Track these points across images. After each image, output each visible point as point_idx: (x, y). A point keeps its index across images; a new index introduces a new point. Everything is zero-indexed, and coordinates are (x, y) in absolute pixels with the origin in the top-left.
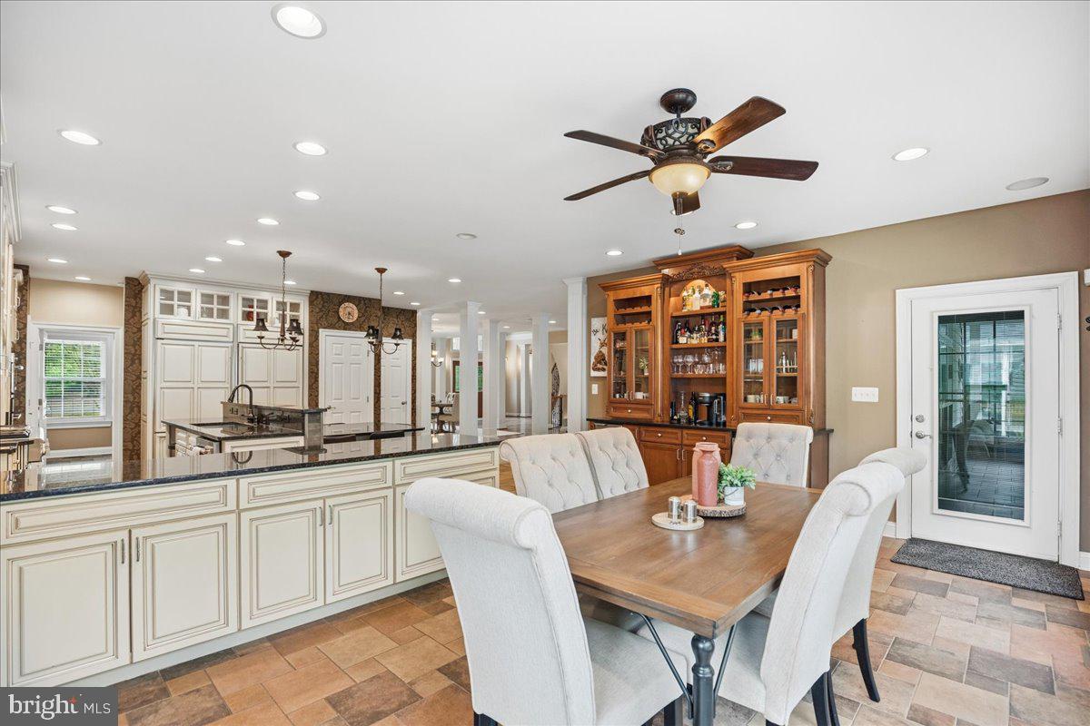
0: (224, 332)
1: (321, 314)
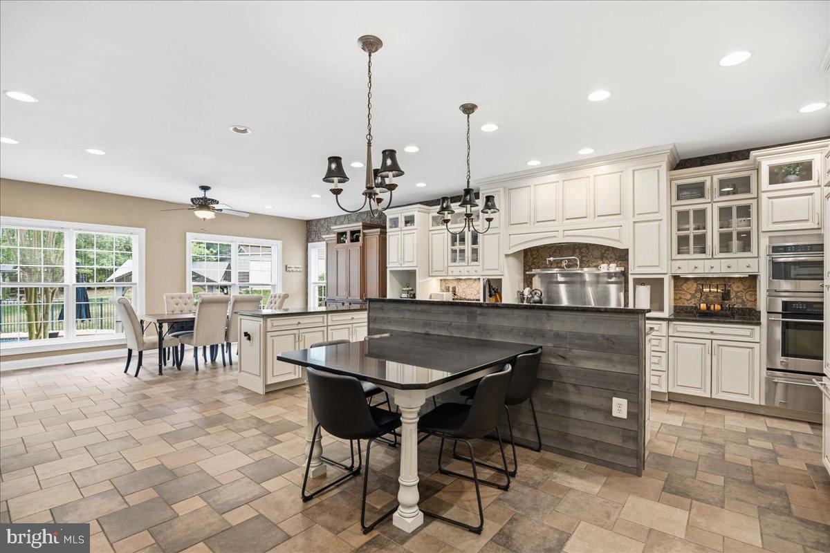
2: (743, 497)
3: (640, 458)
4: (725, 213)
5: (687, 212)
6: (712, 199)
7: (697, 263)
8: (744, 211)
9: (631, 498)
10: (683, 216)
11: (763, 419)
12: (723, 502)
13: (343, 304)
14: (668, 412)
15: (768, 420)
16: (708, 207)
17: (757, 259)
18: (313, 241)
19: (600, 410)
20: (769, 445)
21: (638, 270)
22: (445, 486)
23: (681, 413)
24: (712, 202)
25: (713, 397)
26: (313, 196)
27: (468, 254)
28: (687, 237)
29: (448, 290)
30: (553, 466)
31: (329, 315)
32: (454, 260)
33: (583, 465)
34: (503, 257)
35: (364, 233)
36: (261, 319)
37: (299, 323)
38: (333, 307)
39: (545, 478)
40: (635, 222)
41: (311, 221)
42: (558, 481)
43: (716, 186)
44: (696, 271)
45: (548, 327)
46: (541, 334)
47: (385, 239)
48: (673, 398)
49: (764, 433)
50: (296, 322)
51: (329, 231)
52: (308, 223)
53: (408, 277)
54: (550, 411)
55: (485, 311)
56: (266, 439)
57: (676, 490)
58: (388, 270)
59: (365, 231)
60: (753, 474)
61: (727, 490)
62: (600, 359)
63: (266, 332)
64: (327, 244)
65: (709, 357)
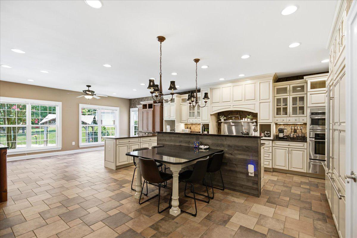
2: (295, 204)
3: (259, 191)
4: (294, 99)
5: (280, 99)
6: (290, 94)
7: (284, 118)
8: (302, 99)
9: (255, 204)
10: (279, 100)
11: (308, 178)
12: (288, 206)
13: (145, 134)
14: (272, 175)
15: (310, 178)
16: (288, 97)
17: (306, 117)
18: (132, 108)
19: (244, 173)
20: (308, 187)
21: (261, 121)
22: (188, 201)
23: (277, 176)
24: (290, 95)
25: (290, 170)
26: (133, 90)
27: (196, 113)
28: (280, 108)
29: (188, 128)
30: (227, 194)
31: (141, 138)
32: (190, 116)
33: (239, 193)
34: (209, 115)
35: (154, 105)
36: (115, 140)
37: (129, 141)
38: (141, 135)
39: (224, 198)
40: (260, 103)
41: (132, 99)
42: (229, 199)
43: (291, 89)
44: (284, 121)
45: (225, 143)
46: (223, 145)
47: (162, 108)
48: (275, 170)
49: (308, 183)
50: (128, 141)
51: (139, 104)
52: (130, 100)
53: (172, 123)
54: (226, 174)
55: (202, 137)
56: (119, 186)
57: (271, 202)
58: (164, 120)
59: (154, 104)
60: (300, 197)
61: (290, 202)
62: (244, 155)
63: (116, 145)
64: (139, 109)
65: (288, 154)
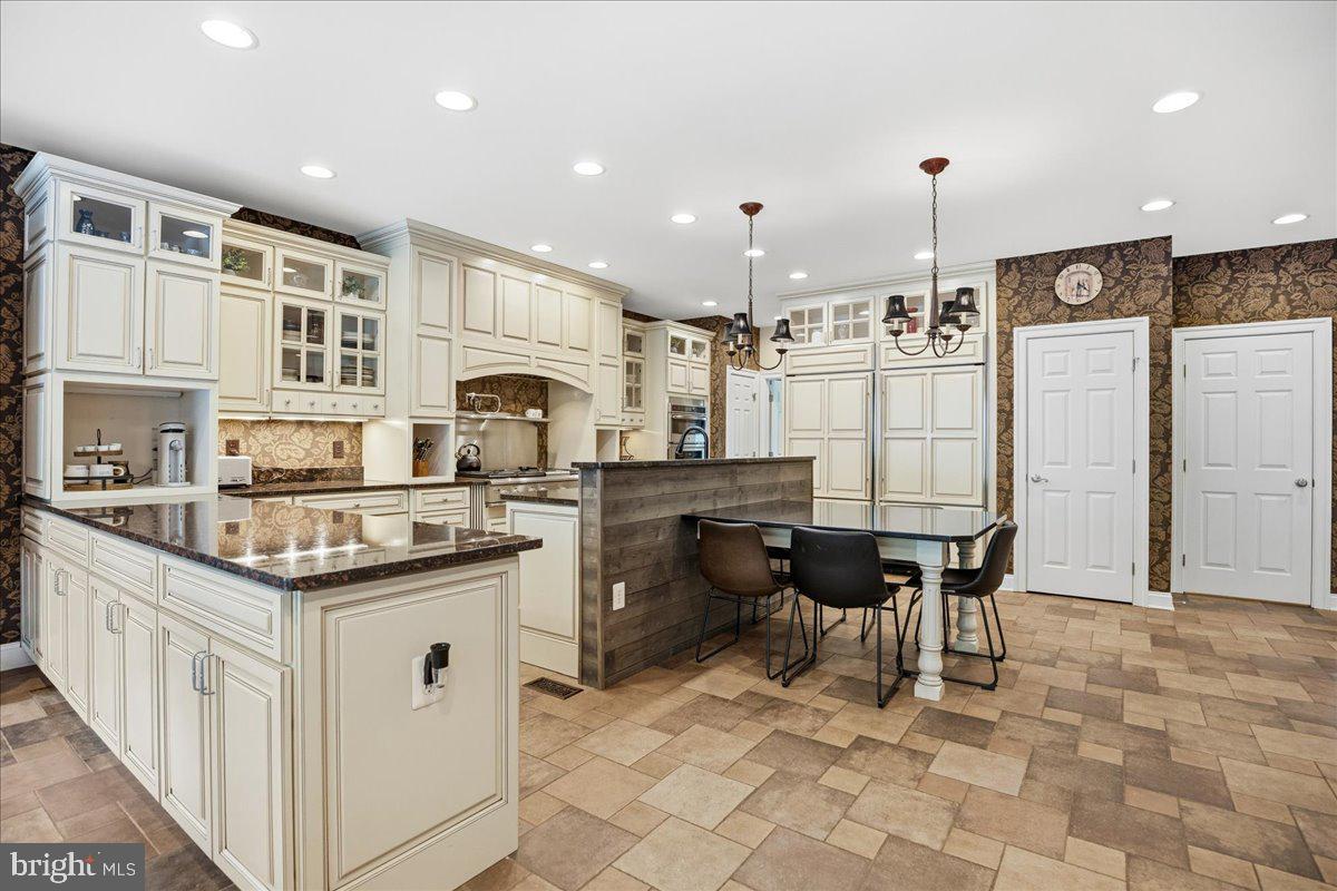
0: (859, 357)
1: (1016, 300)
17: (644, 414)
34: (454, 384)
40: (600, 364)
